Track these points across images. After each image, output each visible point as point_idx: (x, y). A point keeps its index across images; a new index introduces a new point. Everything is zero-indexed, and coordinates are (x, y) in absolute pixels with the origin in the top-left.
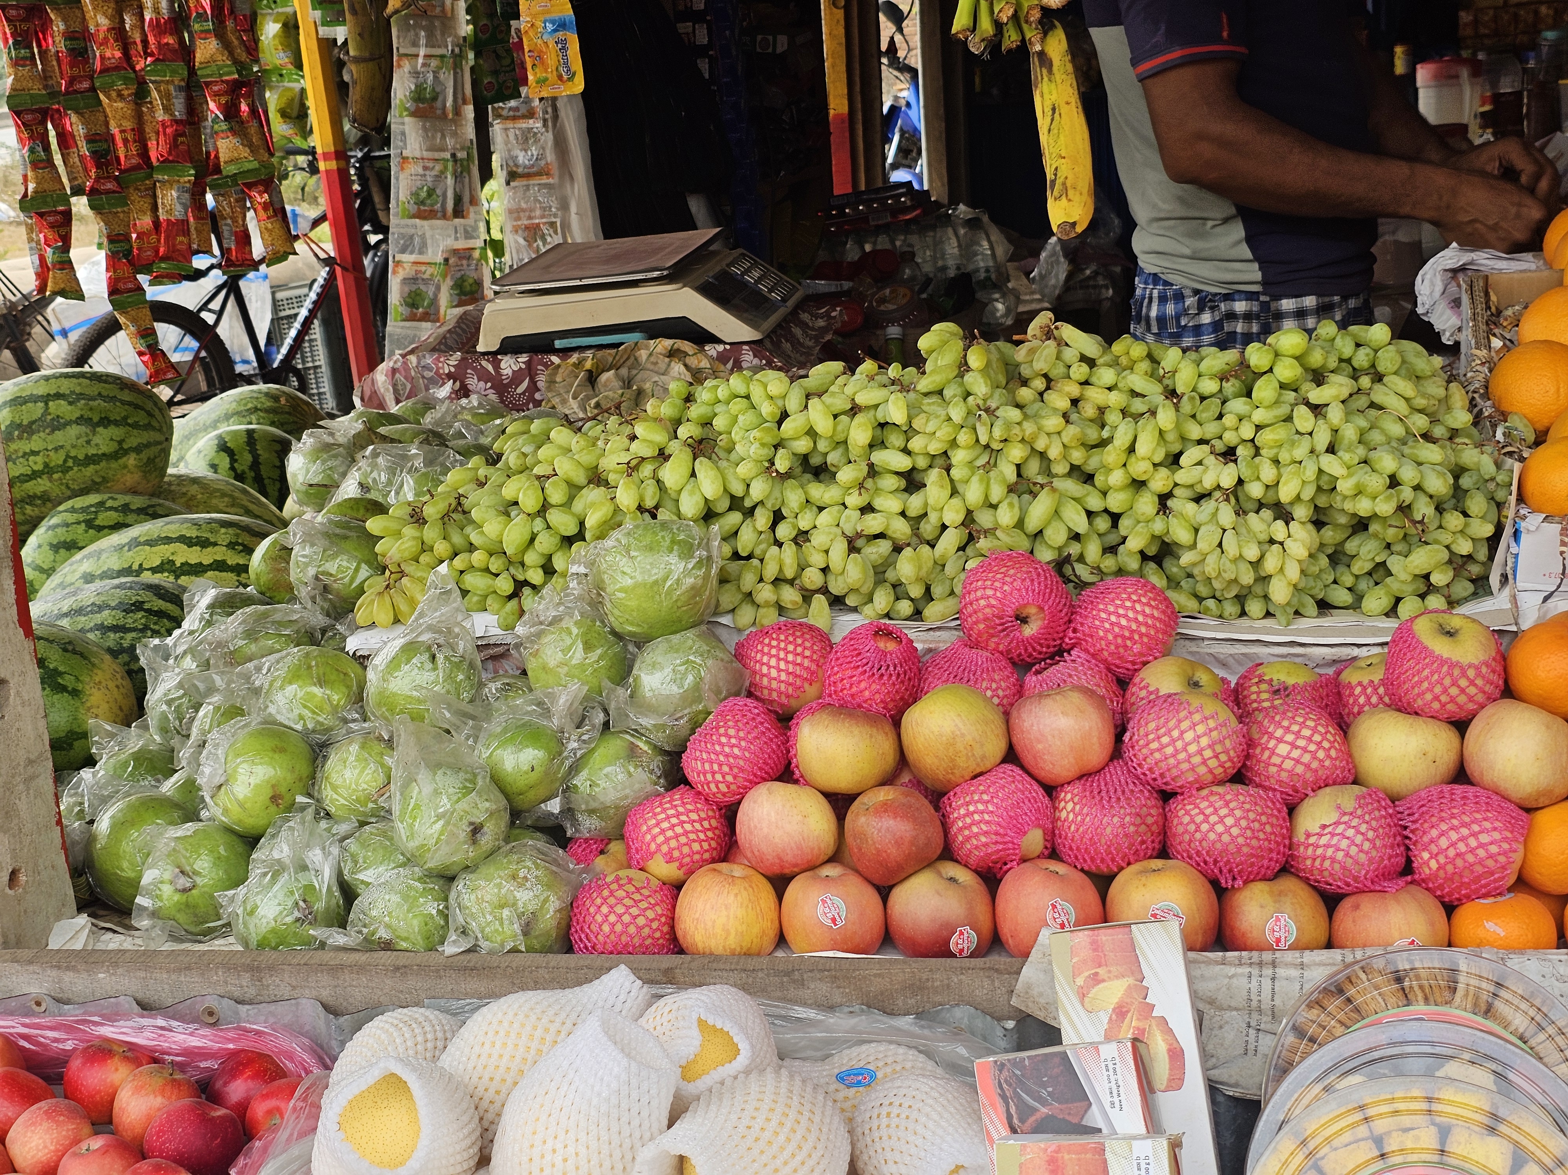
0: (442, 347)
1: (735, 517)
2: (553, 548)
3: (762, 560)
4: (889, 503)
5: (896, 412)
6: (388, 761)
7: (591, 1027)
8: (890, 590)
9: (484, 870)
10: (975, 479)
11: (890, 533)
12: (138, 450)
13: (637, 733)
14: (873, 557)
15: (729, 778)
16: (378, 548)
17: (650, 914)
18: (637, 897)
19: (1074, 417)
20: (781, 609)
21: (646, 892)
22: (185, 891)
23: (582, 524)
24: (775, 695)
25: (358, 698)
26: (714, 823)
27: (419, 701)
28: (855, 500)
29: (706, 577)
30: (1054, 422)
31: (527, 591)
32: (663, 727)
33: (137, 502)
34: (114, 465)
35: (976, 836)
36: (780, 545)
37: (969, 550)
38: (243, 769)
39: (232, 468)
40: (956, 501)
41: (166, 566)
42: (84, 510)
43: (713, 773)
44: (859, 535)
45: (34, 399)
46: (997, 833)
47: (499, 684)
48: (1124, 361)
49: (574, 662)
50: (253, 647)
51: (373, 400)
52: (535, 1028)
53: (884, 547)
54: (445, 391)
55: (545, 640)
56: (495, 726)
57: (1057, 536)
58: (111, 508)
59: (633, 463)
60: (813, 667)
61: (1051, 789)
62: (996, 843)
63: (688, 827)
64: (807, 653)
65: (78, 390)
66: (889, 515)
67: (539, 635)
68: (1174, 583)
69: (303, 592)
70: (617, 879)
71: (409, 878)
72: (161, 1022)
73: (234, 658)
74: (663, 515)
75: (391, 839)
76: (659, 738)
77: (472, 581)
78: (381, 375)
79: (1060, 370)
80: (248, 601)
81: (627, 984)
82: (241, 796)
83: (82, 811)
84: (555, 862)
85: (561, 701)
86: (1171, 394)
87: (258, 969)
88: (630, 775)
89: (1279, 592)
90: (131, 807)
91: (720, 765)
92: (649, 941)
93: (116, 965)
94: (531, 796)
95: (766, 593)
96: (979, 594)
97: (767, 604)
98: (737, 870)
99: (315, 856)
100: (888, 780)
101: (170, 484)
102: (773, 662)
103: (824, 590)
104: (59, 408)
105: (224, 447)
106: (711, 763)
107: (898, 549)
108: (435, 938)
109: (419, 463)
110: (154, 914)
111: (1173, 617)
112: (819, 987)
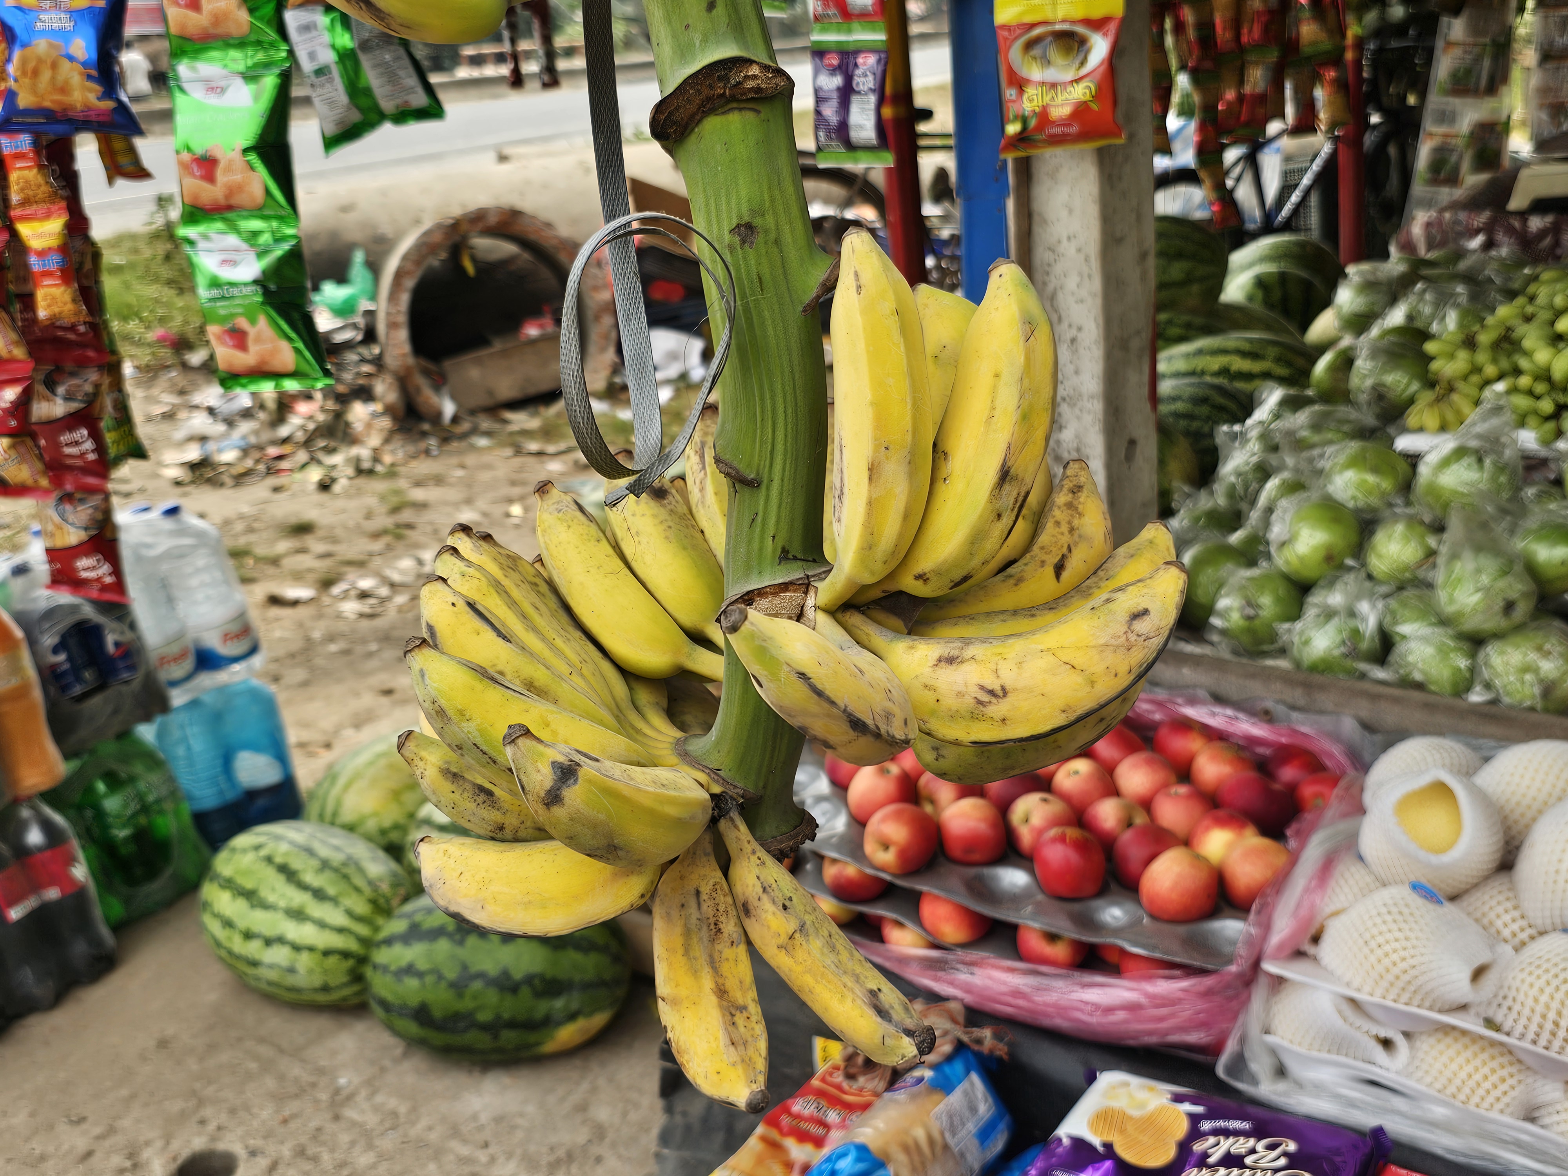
0: (1472, 205)
6: (1435, 542)
9: (1511, 639)
12: (1200, 280)
16: (1432, 366)
22: (1249, 618)
25: (1407, 488)
27: (1465, 495)
33: (1197, 320)
34: (1181, 291)
38: (1304, 533)
39: (1267, 302)
47: (1534, 490)
50: (1316, 438)
54: (1476, 243)
56: (1531, 523)
69: (1361, 398)
71: (1442, 635)
72: (1229, 712)
73: (1299, 445)
75: (1430, 604)
80: (1309, 401)
82: (1300, 553)
87: (1308, 686)
94: (1559, 585)
99: (1364, 607)
101: (1221, 310)
105: (1259, 283)
108: (1463, 685)
109: (1463, 300)
110: (1224, 632)
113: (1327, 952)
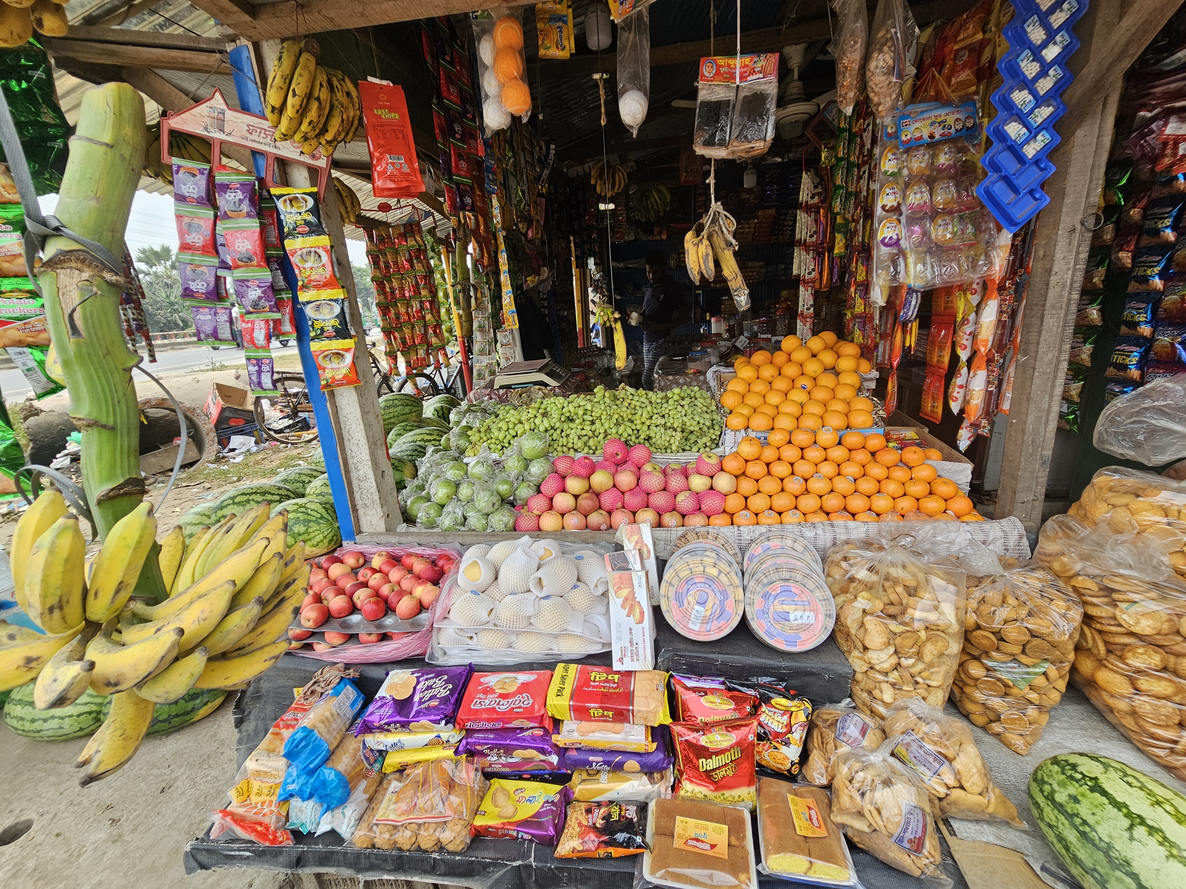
0: (486, 387)
1: (552, 431)
2: (510, 439)
3: (558, 441)
4: (588, 428)
5: (589, 407)
7: (519, 550)
8: (588, 448)
10: (607, 422)
11: (588, 435)
13: (530, 481)
14: (584, 440)
15: (551, 492)
17: (533, 523)
18: (530, 519)
19: (629, 408)
20: (563, 452)
21: (532, 518)
23: (517, 433)
24: (561, 473)
26: (548, 502)
28: (580, 427)
29: (546, 445)
30: (624, 409)
31: (505, 448)
32: (536, 480)
35: (607, 504)
36: (563, 437)
37: (606, 438)
40: (603, 427)
41: (422, 440)
42: (403, 426)
43: (547, 491)
44: (581, 435)
45: (392, 400)
46: (611, 503)
48: (640, 395)
49: (515, 465)
51: (470, 400)
52: (507, 549)
53: (586, 438)
54: (486, 398)
55: (509, 460)
56: (498, 480)
57: (625, 435)
58: (409, 426)
59: (529, 418)
60: (570, 466)
61: (623, 493)
62: (611, 505)
63: (542, 503)
64: (569, 463)
65: (401, 398)
66: (587, 431)
67: (507, 459)
68: (651, 445)
70: (526, 515)
73: (438, 464)
74: (536, 431)
76: (535, 482)
77: (491, 446)
78: (471, 395)
79: (626, 397)
80: (441, 450)
81: (528, 539)
83: (404, 499)
84: (512, 511)
85: (513, 474)
86: (651, 402)
88: (529, 491)
89: (674, 447)
90: (415, 498)
91: (549, 489)
92: (533, 529)
93: (412, 535)
95: (559, 449)
96: (608, 449)
97: (560, 451)
98: (553, 512)
99: (457, 510)
100: (587, 492)
102: (561, 465)
103: (573, 448)
104: (397, 402)
106: (547, 488)
107: (589, 438)
108: (485, 528)
109: (480, 417)
110: (421, 523)
111: (651, 453)
112: (572, 538)
113: (451, 616)
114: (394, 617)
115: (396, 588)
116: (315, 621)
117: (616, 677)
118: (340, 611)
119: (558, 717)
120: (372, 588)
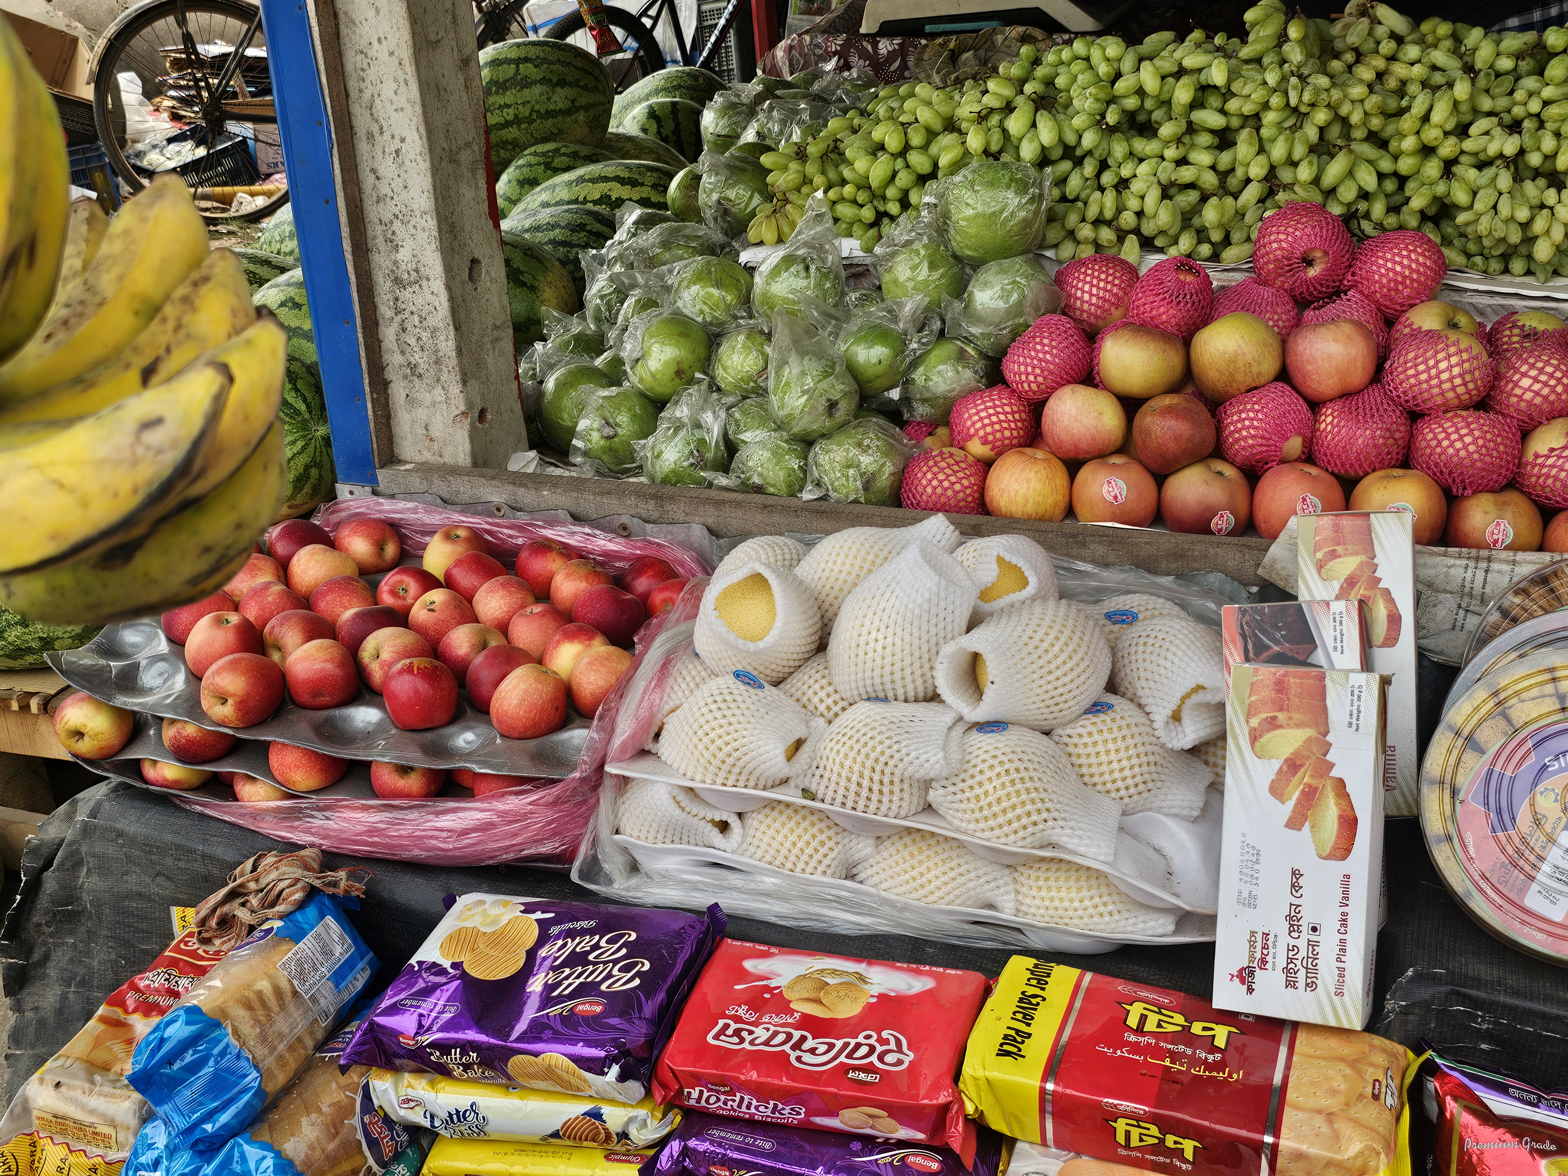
0: (832, 29)
1: (1066, 165)
2: (910, 184)
3: (1085, 204)
4: (1203, 158)
5: (1218, 76)
6: (768, 350)
7: (912, 552)
8: (1194, 234)
9: (836, 438)
10: (1281, 138)
11: (1200, 183)
12: (586, 108)
13: (968, 340)
14: (1183, 204)
15: (1040, 379)
16: (769, 179)
17: (965, 482)
18: (956, 468)
19: (1378, 88)
20: (1097, 246)
21: (963, 465)
22: (609, 438)
23: (936, 165)
24: (1085, 315)
25: (746, 300)
26: (1023, 416)
27: (794, 302)
28: (1171, 153)
29: (1037, 212)
30: (1357, 91)
31: (886, 221)
32: (990, 335)
33: (584, 151)
34: (568, 120)
35: (1244, 438)
36: (1102, 189)
37: (1268, 203)
38: (656, 348)
39: (659, 133)
40: (1262, 158)
41: (605, 199)
42: (543, 154)
43: (1027, 374)
44: (1172, 184)
45: (507, 61)
46: (1262, 437)
47: (858, 294)
48: (1430, 39)
49: (920, 278)
50: (667, 255)
51: (773, 70)
52: (868, 553)
53: (1193, 196)
54: (830, 65)
55: (898, 259)
56: (853, 326)
57: (1347, 193)
58: (564, 154)
59: (984, 113)
60: (1121, 294)
61: (1315, 405)
62: (1261, 445)
63: (1002, 417)
64: (1117, 282)
65: (542, 55)
66: (1200, 168)
67: (893, 255)
68: (1447, 239)
69: (708, 214)
70: (941, 454)
71: (777, 439)
72: (587, 530)
73: (652, 262)
74: (1005, 158)
75: (766, 410)
76: (984, 344)
77: (844, 210)
78: (780, 51)
79: (1371, 45)
80: (665, 219)
81: (943, 528)
82: (653, 369)
83: (534, 375)
84: (893, 436)
85: (907, 308)
86: (1469, 69)
87: (661, 498)
88: (958, 372)
89: (1542, 252)
90: (571, 373)
91: (1034, 368)
92: (962, 504)
93: (556, 485)
94: (878, 383)
95: (1086, 231)
96: (1273, 238)
97: (1086, 241)
98: (1040, 454)
99: (708, 417)
100: (1174, 388)
101: (610, 140)
102: (1087, 287)
103: (1137, 231)
104: (527, 69)
105: (652, 114)
106: (1027, 365)
107: (1204, 199)
108: (795, 487)
109: (806, 116)
110: (586, 454)
111: (1443, 267)
112: (1099, 550)
113: (666, 747)
114: (482, 729)
115: (495, 642)
116: (242, 705)
117: (1221, 1034)
118: (318, 685)
119: (997, 1123)
120: (419, 630)
